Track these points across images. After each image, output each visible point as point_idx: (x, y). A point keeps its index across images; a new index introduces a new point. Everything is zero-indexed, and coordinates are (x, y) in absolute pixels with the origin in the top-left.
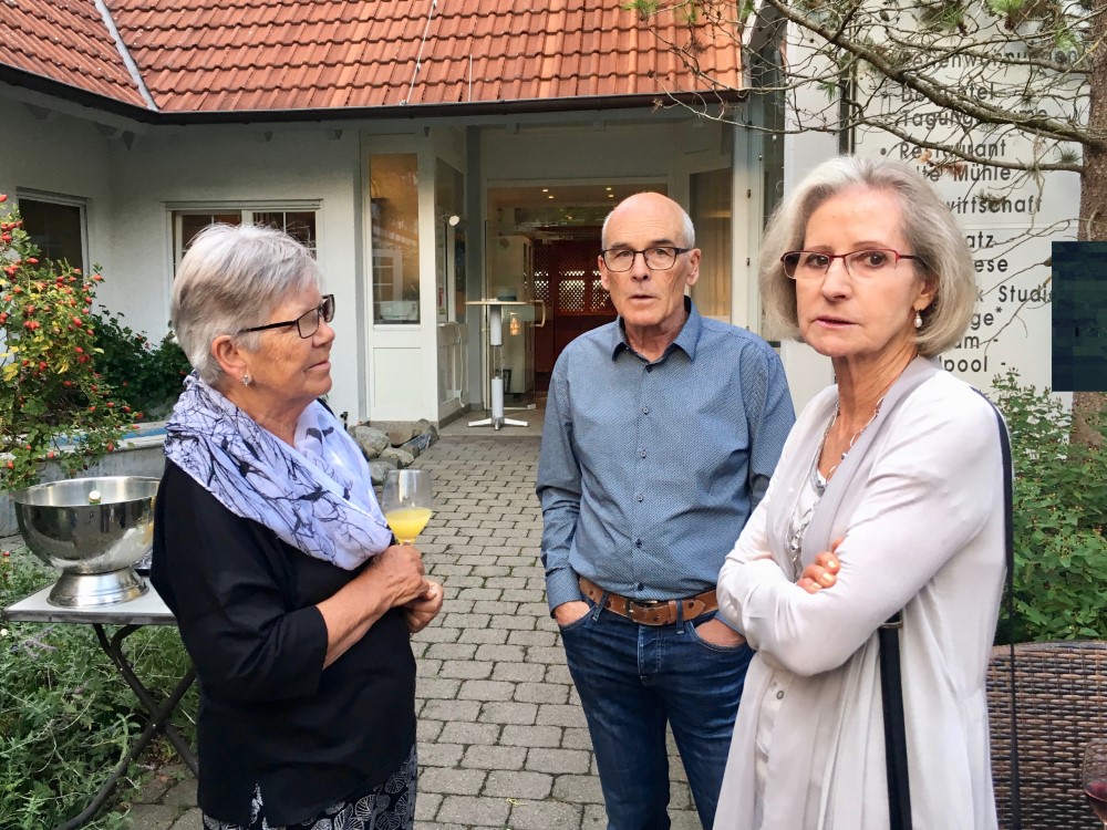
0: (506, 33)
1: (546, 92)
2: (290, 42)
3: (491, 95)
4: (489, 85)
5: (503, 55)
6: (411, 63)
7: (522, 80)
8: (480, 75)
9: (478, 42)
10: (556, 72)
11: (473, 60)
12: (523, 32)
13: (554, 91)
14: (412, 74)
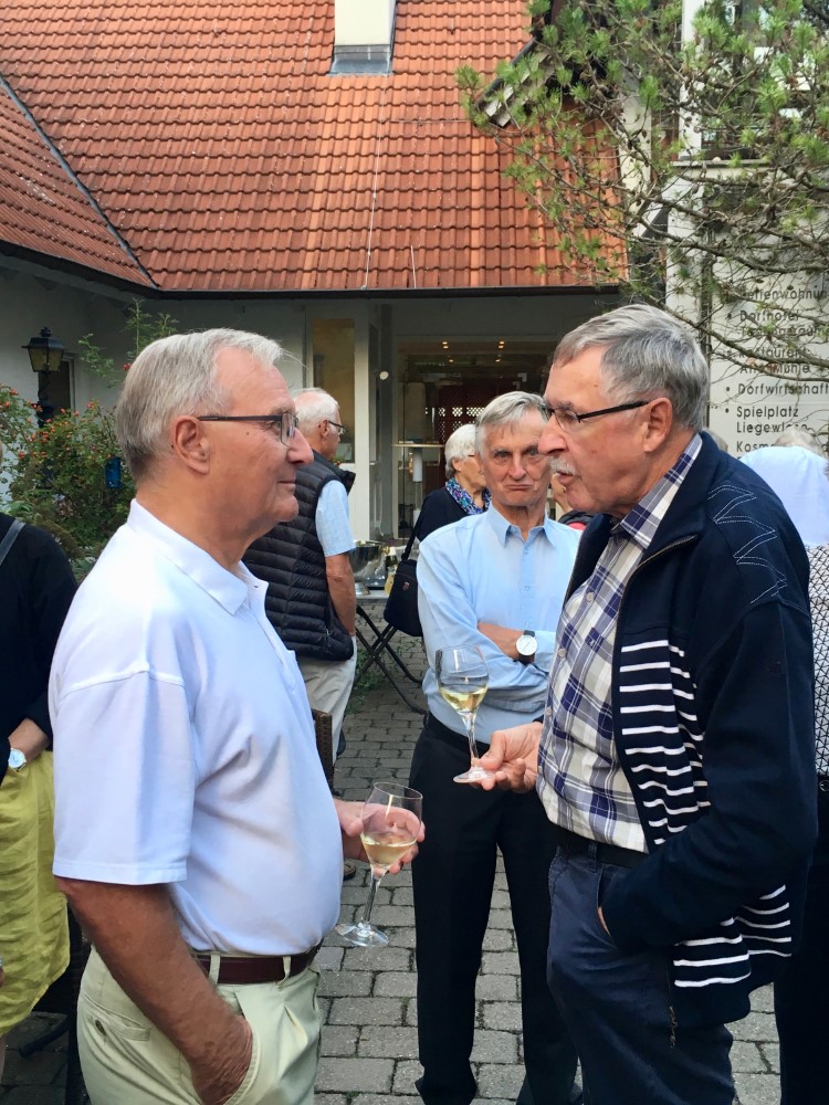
0: (438, 227)
1: (475, 280)
2: (256, 228)
3: (432, 282)
4: (430, 273)
5: (438, 247)
6: (362, 251)
7: (456, 269)
8: (421, 264)
9: (416, 233)
10: (482, 264)
11: (415, 250)
12: (452, 227)
13: (482, 280)
14: (365, 261)
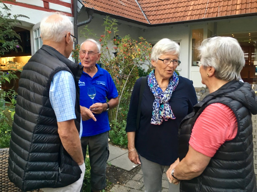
1: (238, 13)
2: (177, 7)
3: (224, 15)
4: (224, 12)
5: (227, 5)
6: (204, 9)
7: (232, 11)
8: (221, 10)
9: (220, 3)
10: (240, 8)
11: (220, 7)
13: (240, 13)
14: (205, 11)
